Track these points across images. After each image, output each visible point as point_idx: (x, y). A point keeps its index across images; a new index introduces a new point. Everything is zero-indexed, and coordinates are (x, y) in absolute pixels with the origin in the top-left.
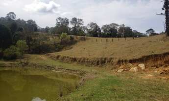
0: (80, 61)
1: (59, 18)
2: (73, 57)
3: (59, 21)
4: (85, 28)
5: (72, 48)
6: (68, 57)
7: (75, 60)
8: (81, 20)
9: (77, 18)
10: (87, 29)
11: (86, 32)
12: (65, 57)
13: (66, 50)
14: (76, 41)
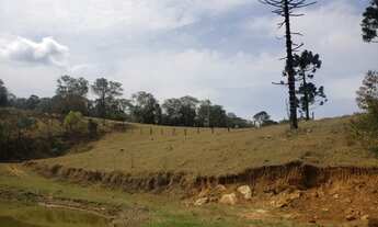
0: (109, 180)
1: (66, 78)
2: (94, 170)
3: (63, 84)
4: (127, 103)
5: (91, 148)
6: (80, 170)
7: (97, 177)
8: (117, 85)
9: (108, 81)
10: (131, 106)
11: (127, 111)
12: (74, 170)
13: (76, 152)
14: (103, 133)
